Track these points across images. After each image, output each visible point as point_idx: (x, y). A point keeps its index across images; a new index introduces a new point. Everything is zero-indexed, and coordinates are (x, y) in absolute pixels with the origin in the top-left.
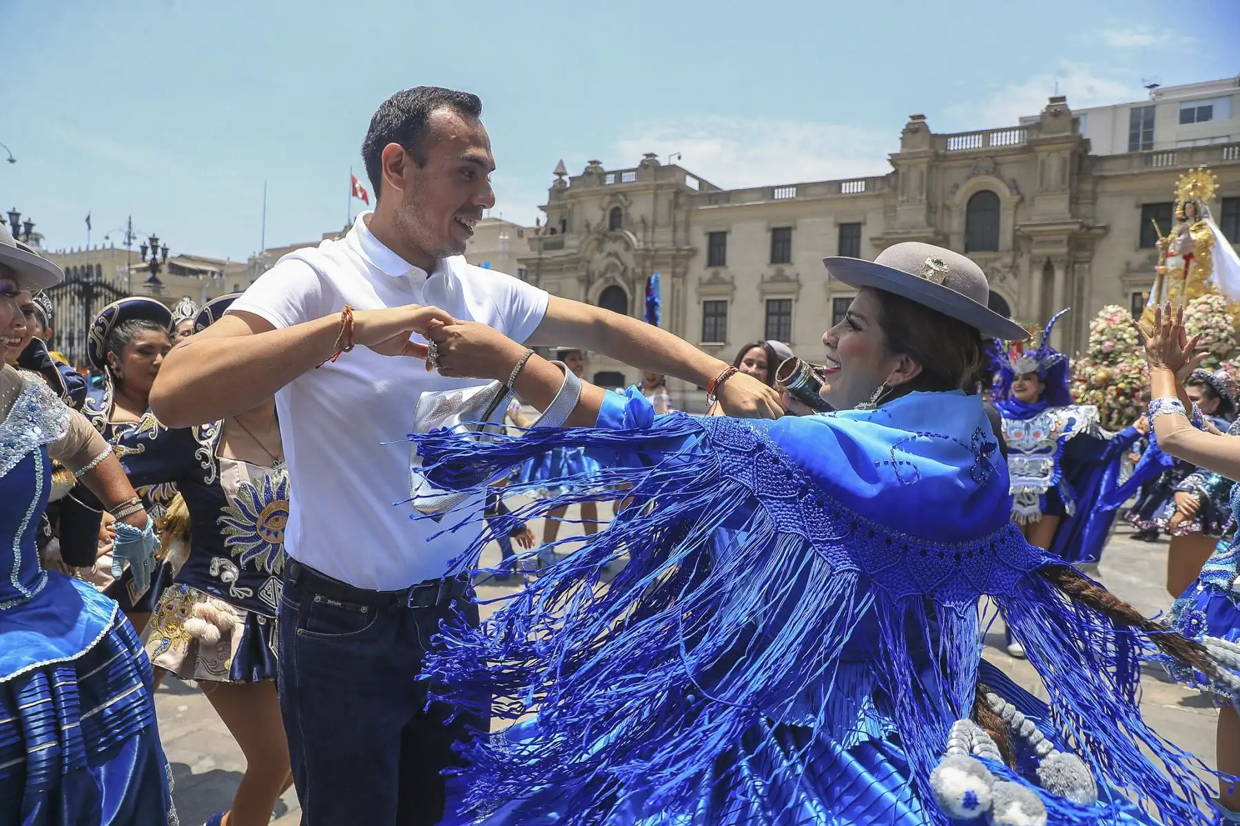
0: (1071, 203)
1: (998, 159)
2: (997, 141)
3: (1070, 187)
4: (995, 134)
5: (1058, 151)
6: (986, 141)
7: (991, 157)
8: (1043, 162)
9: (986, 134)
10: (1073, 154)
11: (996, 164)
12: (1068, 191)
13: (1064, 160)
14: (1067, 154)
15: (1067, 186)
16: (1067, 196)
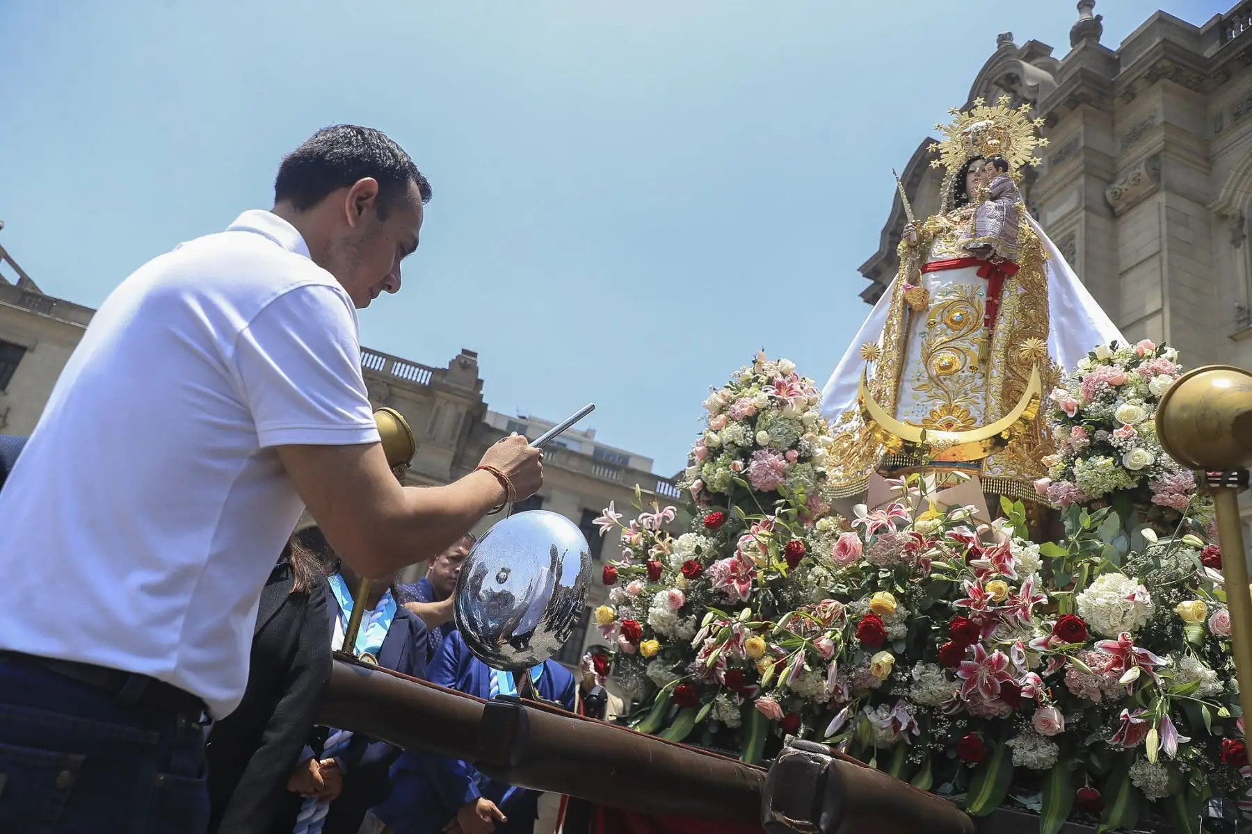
0: (453, 463)
1: (395, 390)
2: (399, 371)
3: (458, 445)
4: (399, 364)
5: (456, 404)
6: (389, 367)
7: (388, 385)
8: (438, 410)
9: (391, 359)
10: (468, 413)
11: (391, 394)
12: (454, 448)
13: (459, 415)
14: (463, 410)
15: (454, 442)
16: (452, 453)
